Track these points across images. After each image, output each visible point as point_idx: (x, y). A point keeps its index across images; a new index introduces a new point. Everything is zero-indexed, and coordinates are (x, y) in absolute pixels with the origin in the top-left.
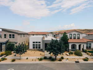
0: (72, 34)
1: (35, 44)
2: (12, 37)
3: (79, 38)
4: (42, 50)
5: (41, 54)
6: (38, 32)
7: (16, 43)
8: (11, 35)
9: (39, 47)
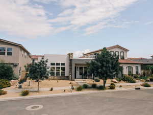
2: (6, 53)
3: (123, 58)
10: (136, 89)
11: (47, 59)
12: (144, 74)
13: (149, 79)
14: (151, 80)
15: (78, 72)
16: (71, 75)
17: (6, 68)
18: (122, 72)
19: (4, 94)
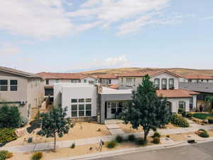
0: (158, 79)
1: (78, 104)
2: (9, 88)
3: (172, 88)
4: (95, 120)
5: (99, 130)
6: (58, 74)
7: (23, 105)
8: (7, 81)
9: (89, 113)
10: (189, 142)
11: (67, 107)
12: (201, 109)
13: (207, 121)
14: (210, 122)
15: (109, 110)
16: (100, 115)
17: (9, 113)
18: (170, 109)
19: (8, 158)
